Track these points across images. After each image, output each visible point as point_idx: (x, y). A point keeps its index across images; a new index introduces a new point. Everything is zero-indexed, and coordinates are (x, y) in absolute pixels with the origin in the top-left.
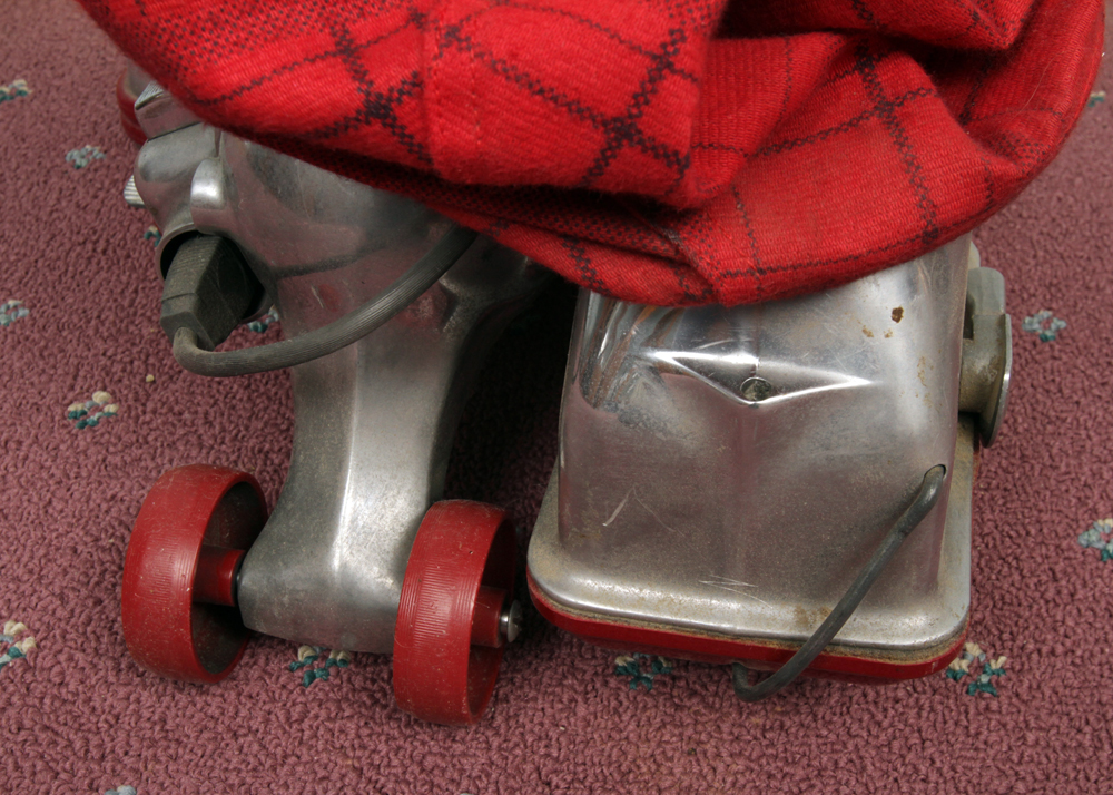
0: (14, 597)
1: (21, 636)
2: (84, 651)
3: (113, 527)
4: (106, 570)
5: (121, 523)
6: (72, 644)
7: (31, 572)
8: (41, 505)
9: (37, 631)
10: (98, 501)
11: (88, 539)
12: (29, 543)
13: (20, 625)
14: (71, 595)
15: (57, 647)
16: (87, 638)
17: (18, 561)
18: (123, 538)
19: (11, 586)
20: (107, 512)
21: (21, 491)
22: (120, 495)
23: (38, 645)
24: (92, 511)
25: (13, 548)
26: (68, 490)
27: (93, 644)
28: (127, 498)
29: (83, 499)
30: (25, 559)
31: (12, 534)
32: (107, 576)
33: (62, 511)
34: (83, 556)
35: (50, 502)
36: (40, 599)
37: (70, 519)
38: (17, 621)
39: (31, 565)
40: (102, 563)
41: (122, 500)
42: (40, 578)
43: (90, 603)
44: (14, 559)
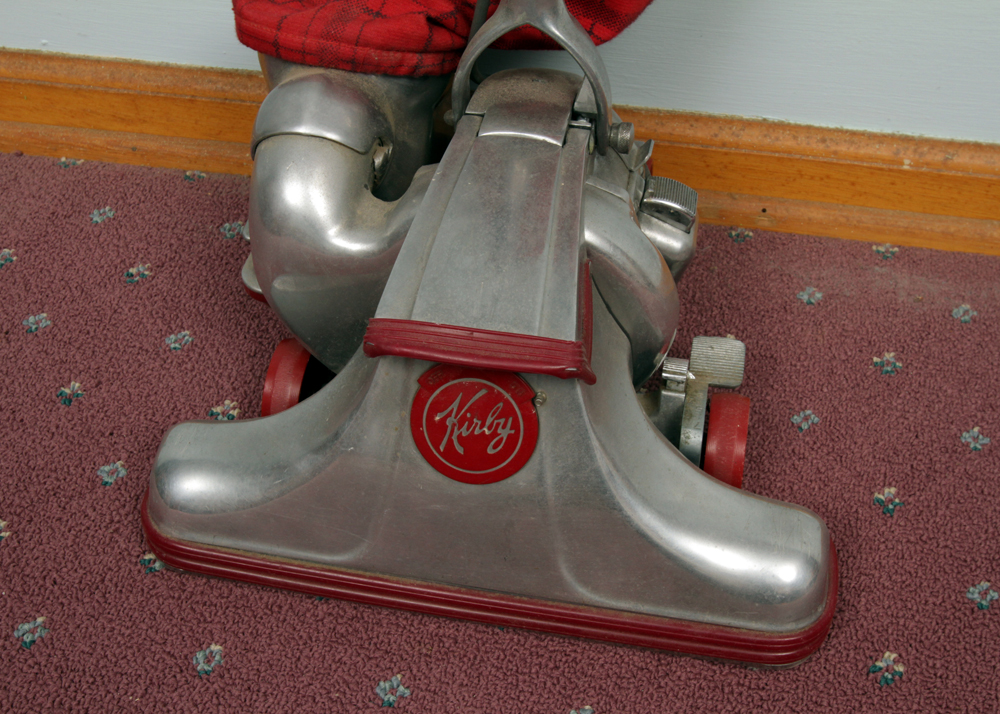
3: (339, 684)
5: (345, 681)
8: (294, 660)
10: (330, 662)
11: (324, 692)
12: (286, 690)
17: (278, 704)
18: (345, 693)
20: (335, 671)
21: (281, 648)
22: (344, 659)
24: (326, 669)
25: (275, 693)
26: (311, 650)
28: (349, 662)
29: (320, 659)
30: (282, 703)
31: (275, 681)
33: (306, 667)
34: (320, 704)
35: (299, 659)
37: (311, 674)
39: (286, 708)
41: (345, 663)
44: (276, 702)
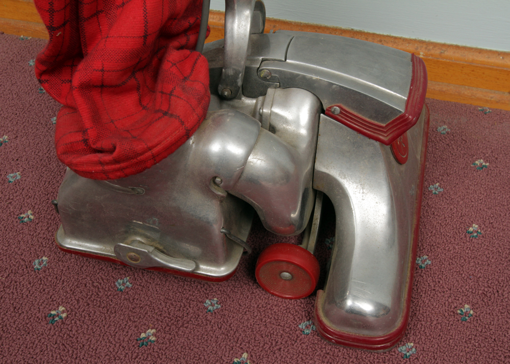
0: (64, 298)
1: (63, 312)
2: (80, 321)
3: (99, 279)
4: (92, 294)
5: (102, 278)
6: (77, 317)
7: (71, 290)
8: (80, 267)
9: (68, 311)
11: (91, 282)
12: (73, 280)
13: (63, 308)
14: (81, 300)
15: (72, 318)
16: (82, 316)
17: (69, 285)
18: (100, 284)
19: (65, 294)
20: (98, 273)
23: (67, 316)
24: (94, 272)
25: (68, 281)
27: (83, 319)
30: (70, 285)
31: (69, 275)
32: (93, 296)
33: (85, 270)
34: (88, 287)
35: (83, 266)
36: (72, 300)
37: (87, 274)
38: (63, 307)
39: (72, 288)
40: (92, 292)
41: (104, 270)
42: (73, 293)
43: (86, 304)
